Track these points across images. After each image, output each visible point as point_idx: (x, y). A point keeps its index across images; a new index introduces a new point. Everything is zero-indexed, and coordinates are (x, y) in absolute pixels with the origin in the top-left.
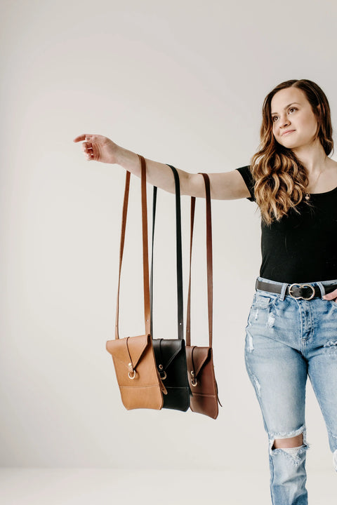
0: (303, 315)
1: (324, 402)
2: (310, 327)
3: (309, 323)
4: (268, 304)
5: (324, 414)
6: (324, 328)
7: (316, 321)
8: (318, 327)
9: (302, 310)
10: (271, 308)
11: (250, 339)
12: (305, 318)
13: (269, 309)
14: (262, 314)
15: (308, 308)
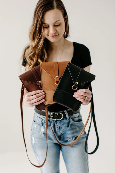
0: (58, 129)
1: (67, 165)
2: (61, 133)
3: (61, 132)
4: (41, 122)
5: (67, 169)
6: (68, 133)
7: (64, 131)
8: (65, 133)
9: (57, 127)
10: (43, 124)
11: (33, 138)
12: (59, 130)
13: (41, 125)
14: (39, 127)
15: (60, 125)
